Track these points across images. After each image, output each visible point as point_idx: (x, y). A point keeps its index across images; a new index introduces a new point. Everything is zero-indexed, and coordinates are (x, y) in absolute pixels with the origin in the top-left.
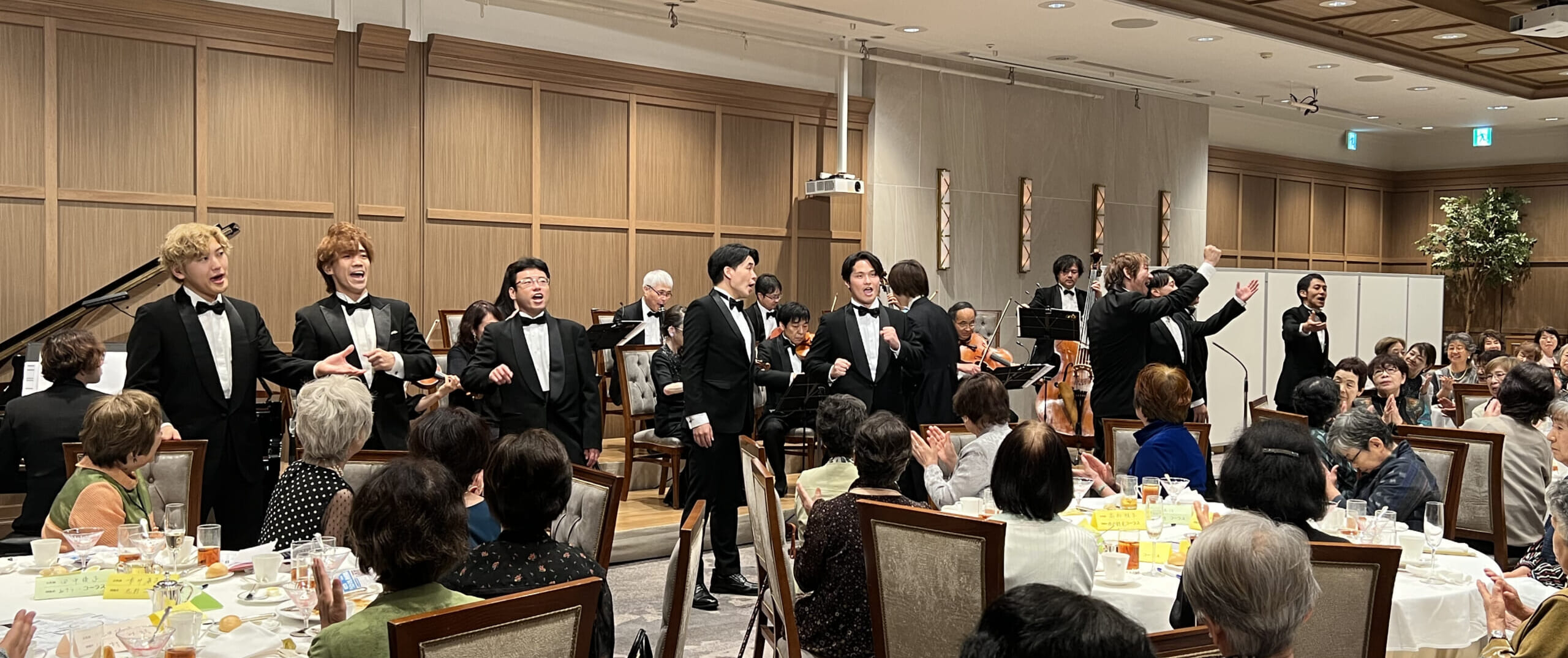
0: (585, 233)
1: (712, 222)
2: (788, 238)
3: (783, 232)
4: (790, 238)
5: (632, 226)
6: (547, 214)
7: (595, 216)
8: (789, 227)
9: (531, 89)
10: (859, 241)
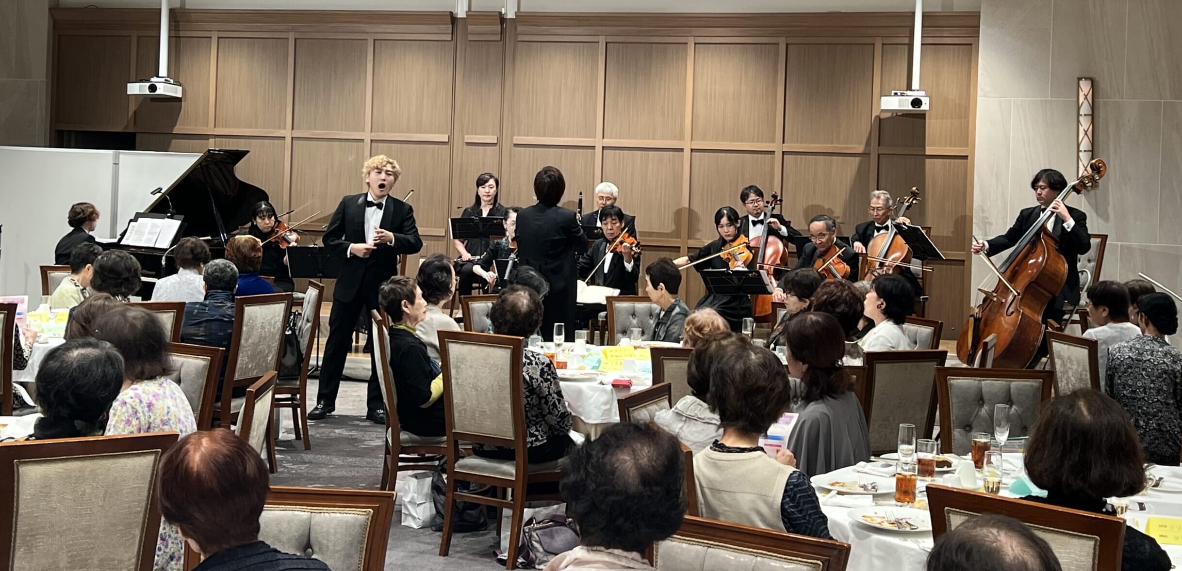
0: (644, 152)
1: (774, 142)
2: (865, 155)
3: (860, 149)
4: (869, 154)
5: (687, 146)
6: (611, 138)
7: (654, 138)
8: (868, 144)
9: (598, 42)
10: (966, 157)
